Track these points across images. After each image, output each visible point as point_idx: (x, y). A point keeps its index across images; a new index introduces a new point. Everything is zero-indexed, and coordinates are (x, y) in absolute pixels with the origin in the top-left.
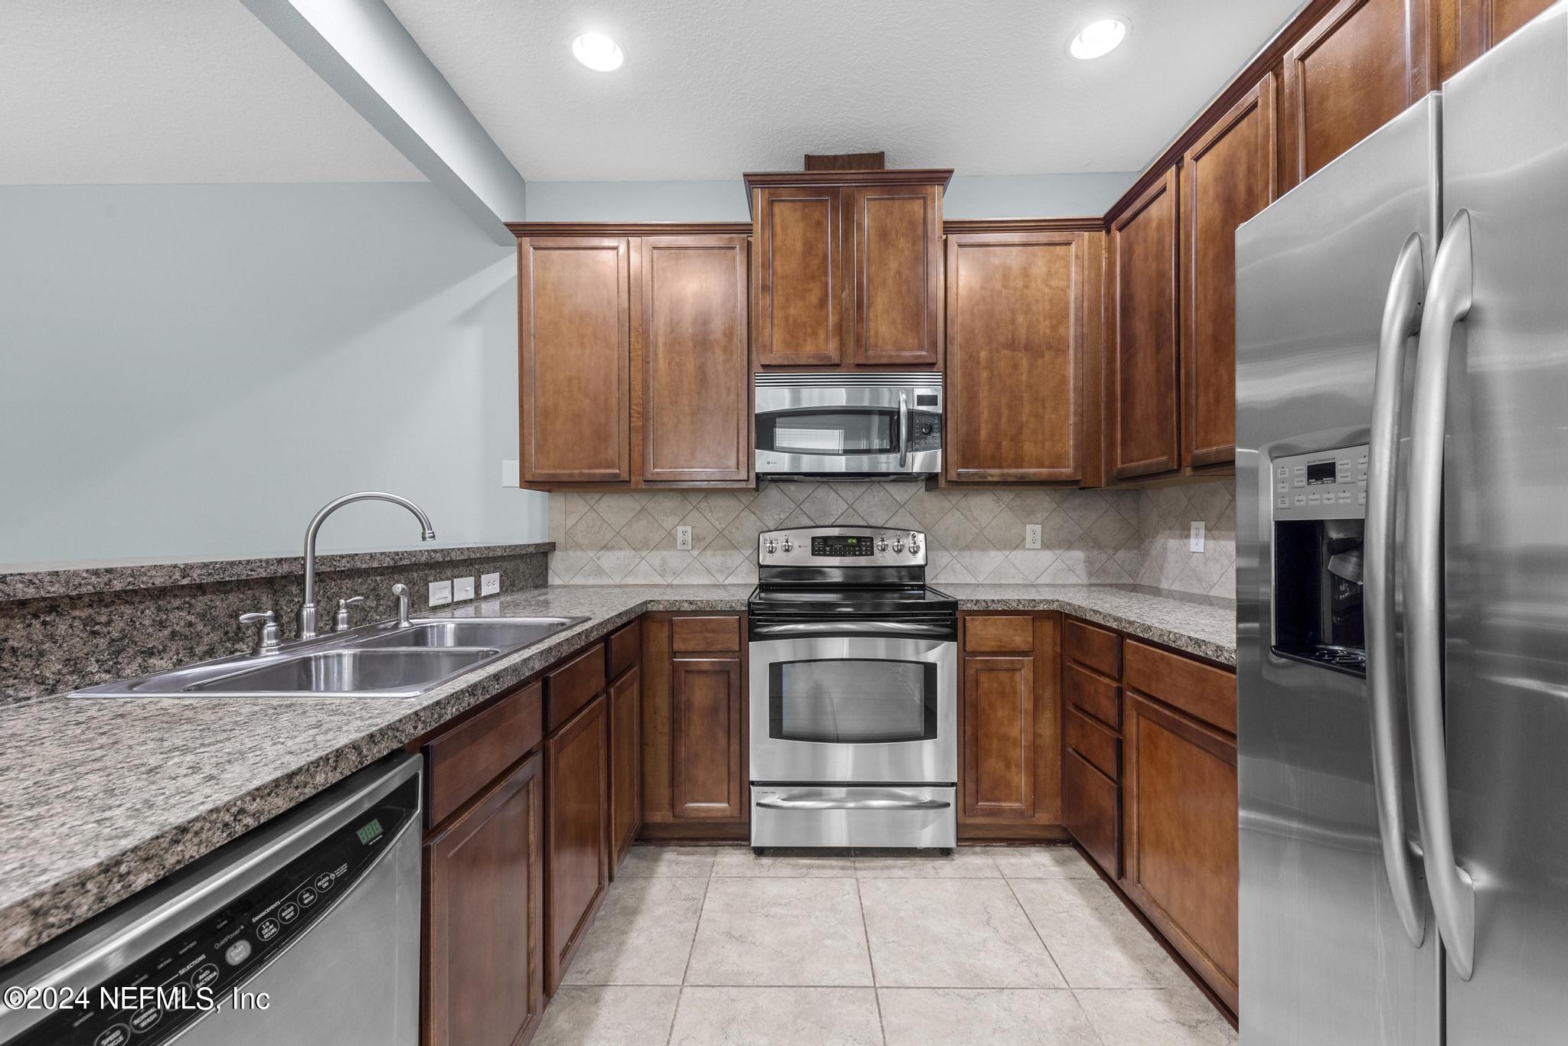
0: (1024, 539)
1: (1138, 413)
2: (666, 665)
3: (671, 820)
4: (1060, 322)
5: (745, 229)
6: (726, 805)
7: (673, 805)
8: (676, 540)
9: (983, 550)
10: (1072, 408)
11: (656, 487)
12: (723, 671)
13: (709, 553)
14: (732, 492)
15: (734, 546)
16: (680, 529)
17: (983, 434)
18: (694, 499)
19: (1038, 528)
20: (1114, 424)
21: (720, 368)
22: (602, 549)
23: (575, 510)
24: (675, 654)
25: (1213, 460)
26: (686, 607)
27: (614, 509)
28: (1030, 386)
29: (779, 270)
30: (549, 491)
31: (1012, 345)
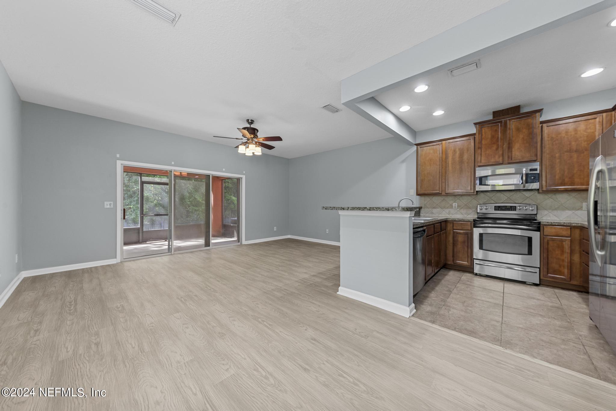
2: (452, 232)
3: (453, 264)
5: (474, 134)
6: (467, 263)
7: (453, 261)
8: (453, 206)
9: (562, 210)
11: (448, 195)
12: (467, 234)
13: (462, 209)
14: (469, 195)
15: (470, 208)
16: (454, 204)
18: (458, 197)
21: (466, 167)
22: (433, 208)
23: (427, 199)
24: (454, 229)
26: (457, 220)
27: (436, 200)
29: (484, 143)
30: (421, 196)
31: (570, 151)
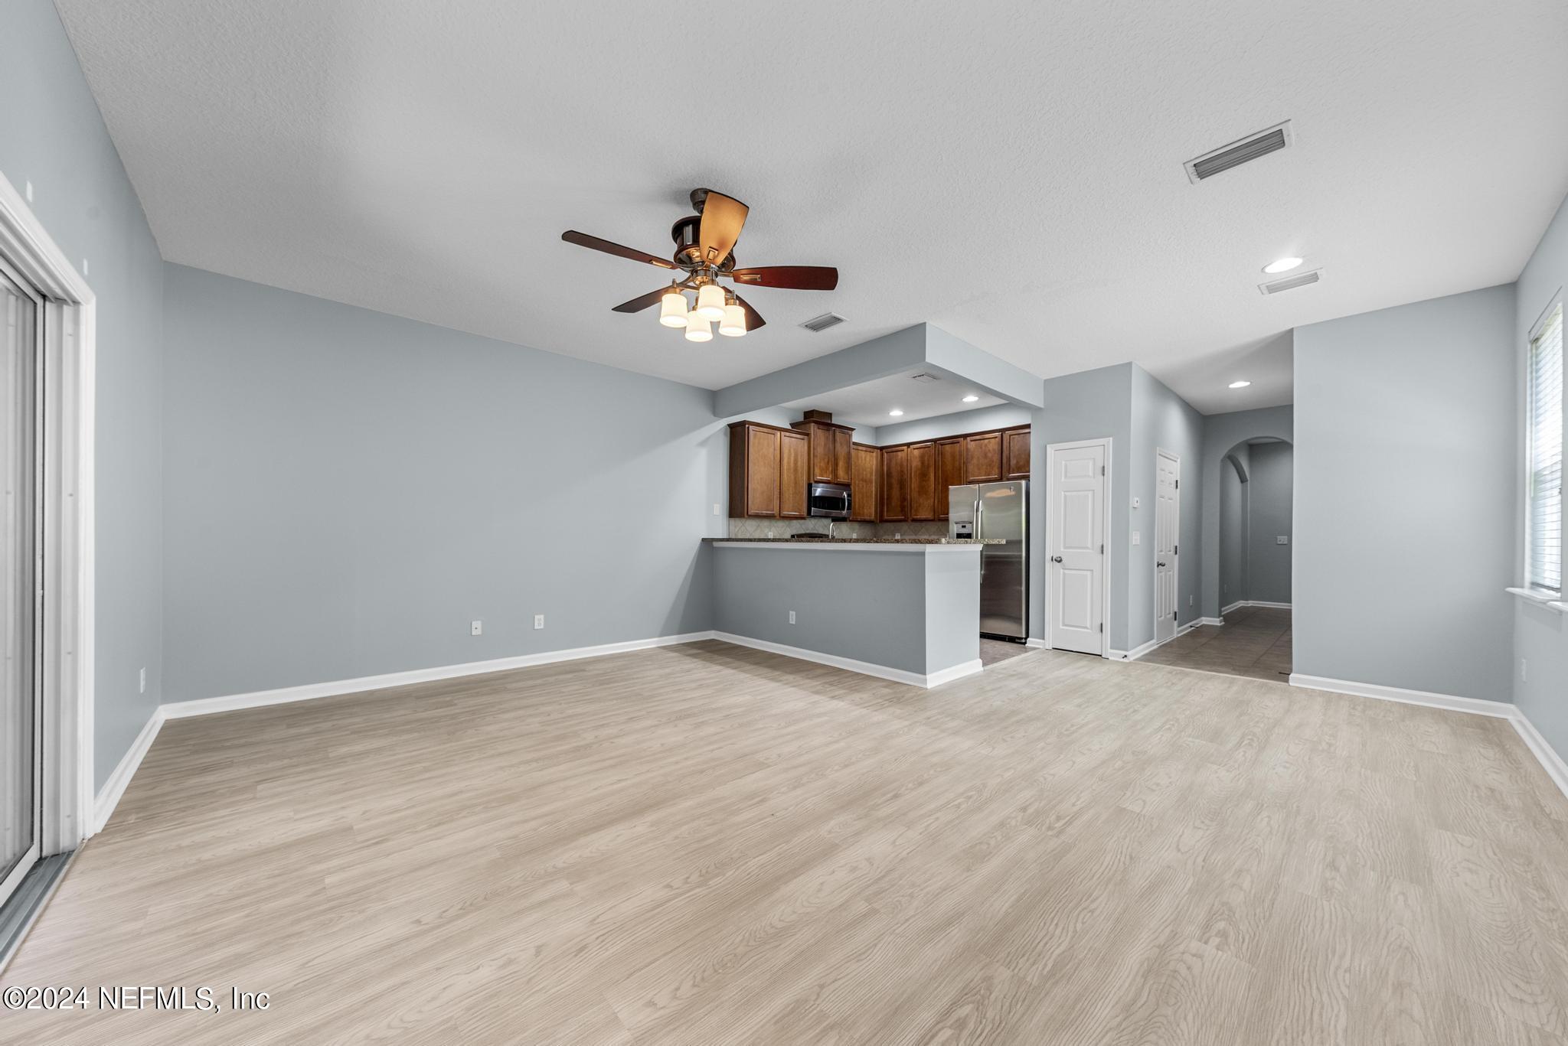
1: (893, 504)
4: (871, 475)
5: (807, 434)
10: (873, 500)
17: (857, 506)
20: (884, 505)
21: (801, 479)
28: (866, 493)
29: (819, 451)
31: (862, 480)
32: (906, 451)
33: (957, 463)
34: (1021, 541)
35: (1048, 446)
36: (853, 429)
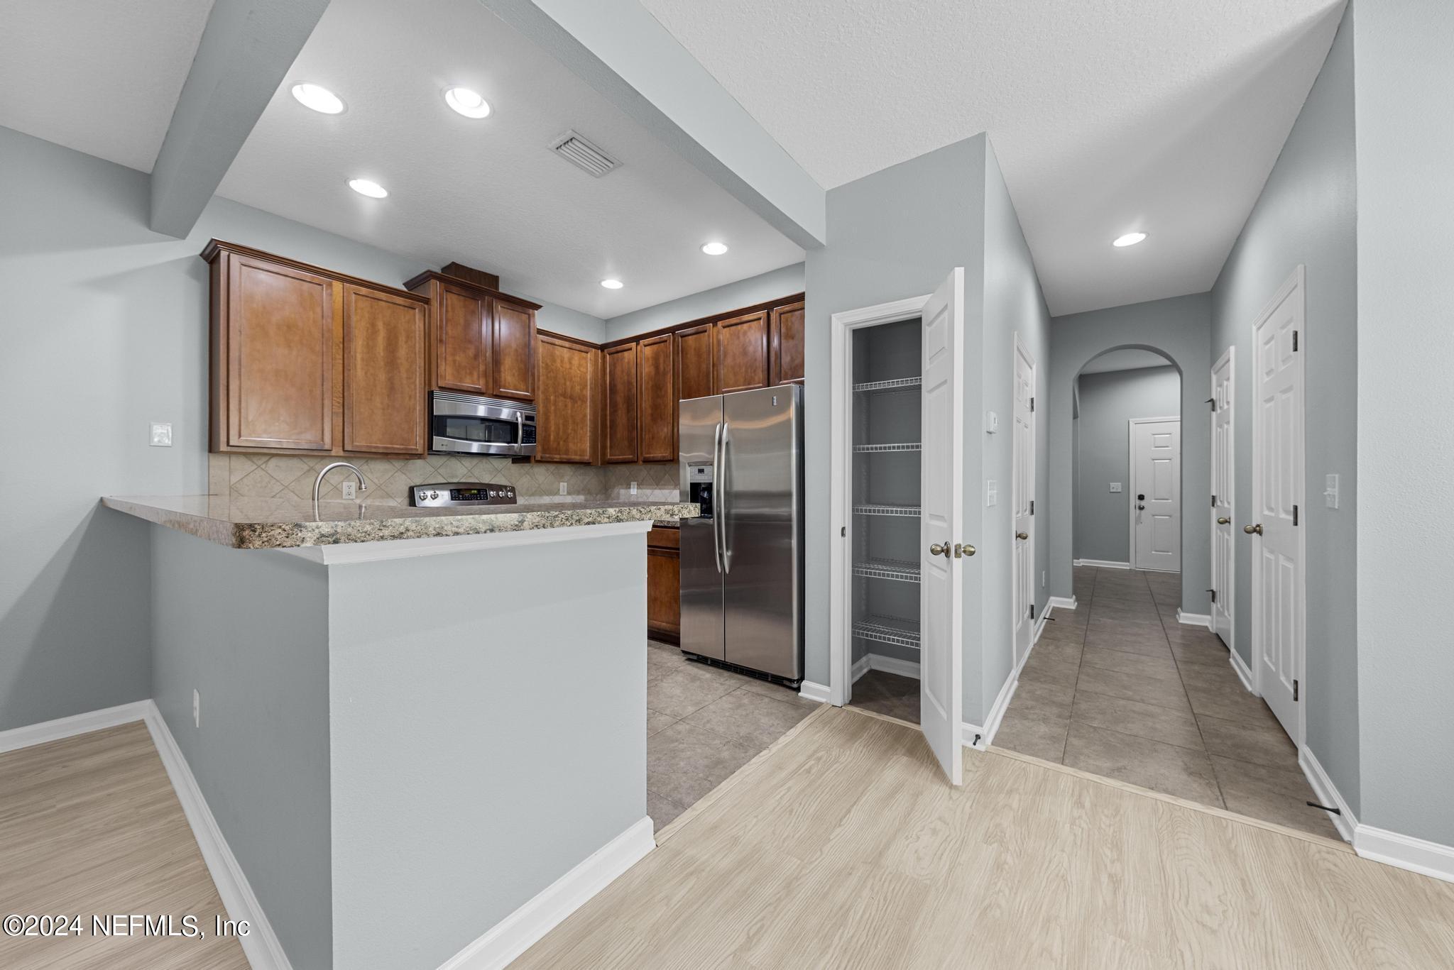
0: (559, 490)
1: (619, 435)
4: (584, 388)
5: (423, 299)
8: (342, 492)
9: (540, 496)
10: (588, 429)
15: (389, 496)
17: (552, 437)
19: (566, 484)
20: (606, 436)
21: (405, 382)
25: (652, 459)
28: (572, 416)
29: (450, 332)
31: (564, 395)
32: (634, 349)
33: (704, 366)
34: (789, 495)
35: (833, 315)
36: (537, 307)
